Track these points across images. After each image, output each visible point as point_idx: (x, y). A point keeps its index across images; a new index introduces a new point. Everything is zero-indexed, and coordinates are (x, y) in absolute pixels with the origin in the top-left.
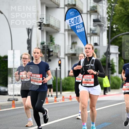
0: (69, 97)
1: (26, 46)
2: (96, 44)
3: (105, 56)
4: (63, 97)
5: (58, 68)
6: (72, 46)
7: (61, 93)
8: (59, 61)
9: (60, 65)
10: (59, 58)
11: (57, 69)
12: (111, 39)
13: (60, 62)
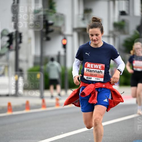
1: (10, 15)
2: (123, 13)
3: (138, 32)
6: (84, 16)
7: (66, 92)
9: (64, 46)
11: (59, 53)
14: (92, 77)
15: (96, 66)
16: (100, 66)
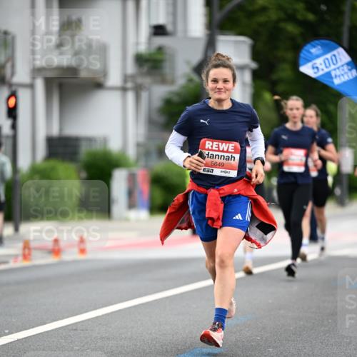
0: (50, 245)
2: (159, 30)
4: (27, 246)
5: (6, 125)
7: (17, 229)
8: (8, 99)
9: (12, 113)
10: (10, 85)
12: (221, 7)
13: (12, 102)
14: (215, 169)
15: (224, 146)
16: (231, 146)
